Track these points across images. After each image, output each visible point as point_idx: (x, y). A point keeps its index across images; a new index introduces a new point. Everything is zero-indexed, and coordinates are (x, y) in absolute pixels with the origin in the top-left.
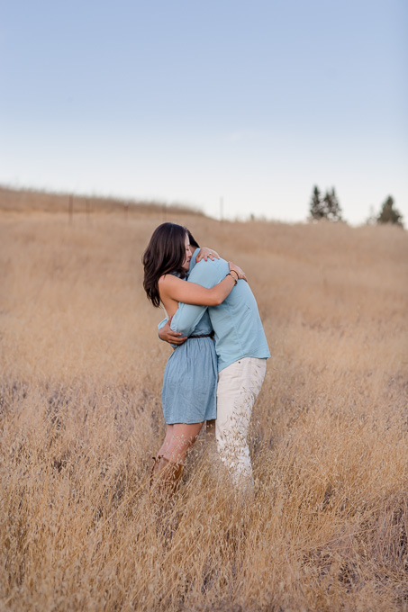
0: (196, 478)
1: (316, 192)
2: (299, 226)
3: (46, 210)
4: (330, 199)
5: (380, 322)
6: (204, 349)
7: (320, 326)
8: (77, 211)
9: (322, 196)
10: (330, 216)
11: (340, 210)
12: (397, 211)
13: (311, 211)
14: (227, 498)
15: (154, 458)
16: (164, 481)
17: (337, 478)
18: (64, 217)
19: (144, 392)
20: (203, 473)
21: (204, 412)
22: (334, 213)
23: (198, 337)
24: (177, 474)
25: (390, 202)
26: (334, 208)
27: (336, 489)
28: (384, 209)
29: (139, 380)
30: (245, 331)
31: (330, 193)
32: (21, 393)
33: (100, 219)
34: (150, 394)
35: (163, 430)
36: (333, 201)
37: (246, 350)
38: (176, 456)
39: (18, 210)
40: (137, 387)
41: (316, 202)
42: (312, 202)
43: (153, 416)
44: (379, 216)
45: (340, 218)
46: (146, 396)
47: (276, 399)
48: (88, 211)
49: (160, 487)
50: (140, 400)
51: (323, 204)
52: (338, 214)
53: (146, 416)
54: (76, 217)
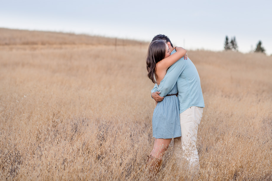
0: (169, 166)
1: (227, 39)
2: (219, 53)
3: (105, 45)
4: (233, 42)
5: (257, 95)
6: (172, 101)
7: (229, 97)
8: (119, 45)
9: (229, 41)
10: (233, 50)
11: (237, 47)
12: (263, 48)
13: (225, 48)
14: (184, 176)
15: (148, 156)
16: (152, 167)
17: (240, 167)
18: (112, 47)
19: (145, 124)
20: (172, 164)
21: (173, 133)
22: (235, 48)
23: (170, 95)
24: (159, 163)
25: (260, 44)
26: (234, 46)
27: (240, 173)
28: (257, 47)
29: (143, 119)
30: (194, 93)
31: (233, 40)
32: (86, 124)
33: (129, 48)
34: (148, 125)
35: (154, 142)
36: (234, 43)
37: (193, 103)
38: (159, 155)
39: (92, 44)
40: (142, 122)
41: (227, 43)
42: (225, 43)
43: (149, 136)
44: (255, 50)
45: (237, 51)
46: (146, 126)
47: (209, 128)
48: (124, 45)
49: (150, 170)
50: (143, 128)
51: (230, 45)
52: (236, 49)
53: (146, 135)
54: (118, 47)
